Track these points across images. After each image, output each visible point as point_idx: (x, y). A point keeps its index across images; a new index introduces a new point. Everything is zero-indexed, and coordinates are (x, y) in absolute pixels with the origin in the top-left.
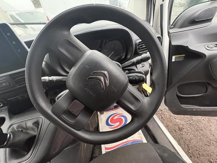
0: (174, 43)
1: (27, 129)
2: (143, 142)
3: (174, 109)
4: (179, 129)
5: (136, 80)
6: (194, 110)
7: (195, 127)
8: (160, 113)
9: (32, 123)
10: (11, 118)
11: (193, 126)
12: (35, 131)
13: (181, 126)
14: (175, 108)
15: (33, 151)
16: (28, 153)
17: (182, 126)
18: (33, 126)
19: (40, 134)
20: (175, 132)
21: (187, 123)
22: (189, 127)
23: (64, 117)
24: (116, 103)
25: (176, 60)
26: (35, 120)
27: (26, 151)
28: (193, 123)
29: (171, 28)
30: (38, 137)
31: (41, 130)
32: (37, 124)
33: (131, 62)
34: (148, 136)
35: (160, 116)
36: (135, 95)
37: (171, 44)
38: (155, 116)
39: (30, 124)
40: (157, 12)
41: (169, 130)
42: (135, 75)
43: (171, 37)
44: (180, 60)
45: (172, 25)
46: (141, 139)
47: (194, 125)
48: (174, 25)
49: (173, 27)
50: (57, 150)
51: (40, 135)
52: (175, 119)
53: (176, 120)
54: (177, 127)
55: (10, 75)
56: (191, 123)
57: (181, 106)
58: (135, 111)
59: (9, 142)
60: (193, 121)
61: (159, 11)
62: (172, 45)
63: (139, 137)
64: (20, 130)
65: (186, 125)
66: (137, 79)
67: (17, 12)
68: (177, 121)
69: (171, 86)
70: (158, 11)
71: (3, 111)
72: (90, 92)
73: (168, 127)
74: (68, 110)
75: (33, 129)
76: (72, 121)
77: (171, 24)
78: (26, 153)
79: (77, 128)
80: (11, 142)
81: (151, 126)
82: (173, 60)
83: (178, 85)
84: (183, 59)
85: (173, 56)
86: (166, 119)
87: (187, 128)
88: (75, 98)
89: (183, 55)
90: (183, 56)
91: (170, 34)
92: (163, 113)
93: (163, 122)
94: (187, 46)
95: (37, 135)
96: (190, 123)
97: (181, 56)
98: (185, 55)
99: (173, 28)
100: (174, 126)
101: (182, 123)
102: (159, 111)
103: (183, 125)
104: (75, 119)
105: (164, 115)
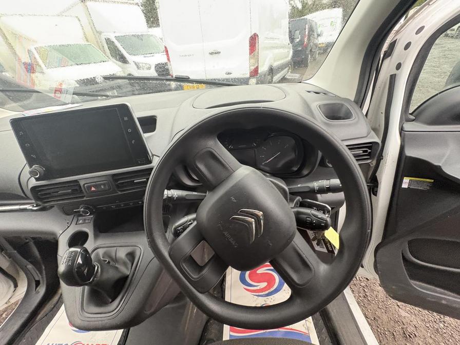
0: (410, 152)
1: (116, 260)
2: (311, 341)
3: (394, 287)
4: (404, 333)
5: (311, 223)
6: (443, 302)
7: (448, 341)
8: (363, 284)
9: (126, 253)
10: (96, 236)
11: (444, 338)
12: (127, 268)
13: (411, 329)
14: (396, 286)
15: (121, 301)
16: (113, 301)
17: (414, 329)
18: (126, 259)
19: (135, 275)
20: (393, 339)
21: (428, 325)
22: (432, 336)
23: (185, 266)
24: (270, 262)
25: (411, 187)
26: (129, 250)
27: (111, 298)
28: (445, 331)
29: (409, 120)
30: (131, 279)
31: (137, 269)
32: (131, 255)
33: (308, 187)
34: (324, 330)
35: (362, 292)
36: (304, 256)
37: (405, 153)
38: (347, 292)
39: (122, 254)
40: (383, 86)
41: (379, 330)
42: (312, 214)
43: (406, 140)
44: (420, 188)
45: (411, 114)
46: (306, 332)
47: (445, 335)
48: (417, 115)
49: (414, 118)
50: (153, 310)
51: (134, 277)
52: (397, 307)
53: (400, 310)
54: (398, 328)
55: (114, 175)
56: (437, 330)
57: (411, 286)
58: (298, 285)
59: (96, 279)
60: (446, 325)
61: (385, 84)
62: (406, 157)
63: (304, 325)
64: (106, 261)
65: (423, 330)
66: (314, 223)
67: (117, 35)
68: (403, 313)
69: (392, 238)
70: (383, 83)
71: (87, 221)
72: (231, 240)
73: (377, 321)
74: (191, 256)
75: (125, 264)
76: (195, 276)
77: (411, 111)
78: (110, 300)
79: (200, 289)
80: (98, 279)
81: (335, 311)
82: (405, 185)
83: (410, 238)
84: (428, 188)
85: (405, 178)
86: (374, 302)
87: (425, 338)
88: (204, 239)
89: (428, 180)
90: (430, 183)
91: (404, 134)
92: (370, 287)
93: (366, 305)
94: (440, 167)
95: (130, 277)
96: (436, 327)
97: (424, 182)
98: (433, 181)
99: (413, 120)
100: (392, 323)
101: (415, 323)
102: (361, 279)
103: (416, 327)
104: (199, 274)
105: (373, 291)
